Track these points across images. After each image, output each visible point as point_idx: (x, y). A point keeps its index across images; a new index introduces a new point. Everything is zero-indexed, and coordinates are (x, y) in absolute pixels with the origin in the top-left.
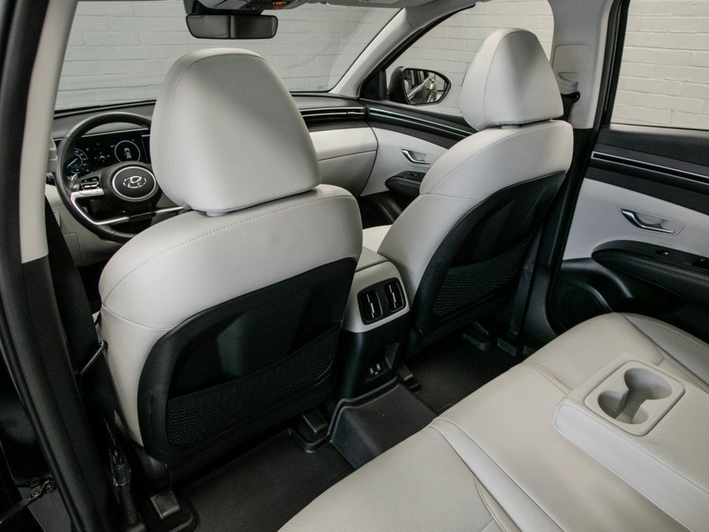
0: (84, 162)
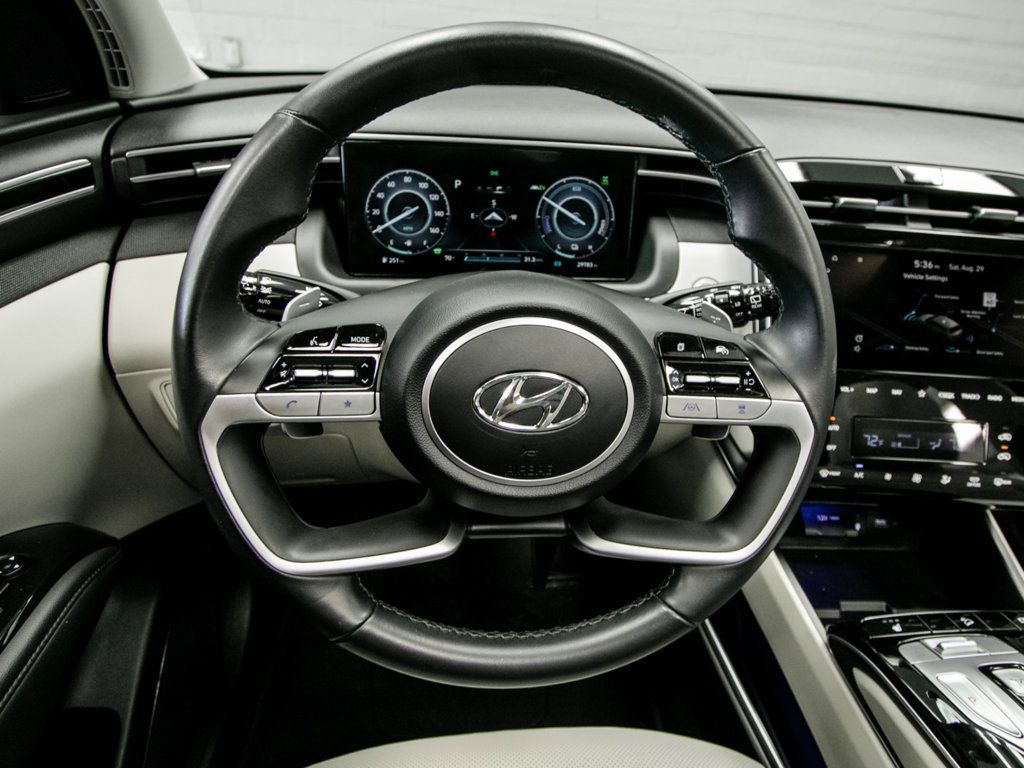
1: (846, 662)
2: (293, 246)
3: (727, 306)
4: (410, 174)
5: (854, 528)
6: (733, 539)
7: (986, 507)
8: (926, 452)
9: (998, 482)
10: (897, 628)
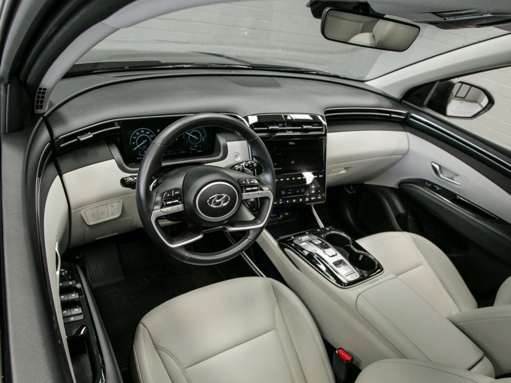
1: (282, 247)
2: (114, 160)
3: (248, 167)
4: (143, 130)
5: (280, 217)
6: (259, 222)
7: (310, 205)
8: (296, 194)
9: (312, 198)
10: (293, 237)
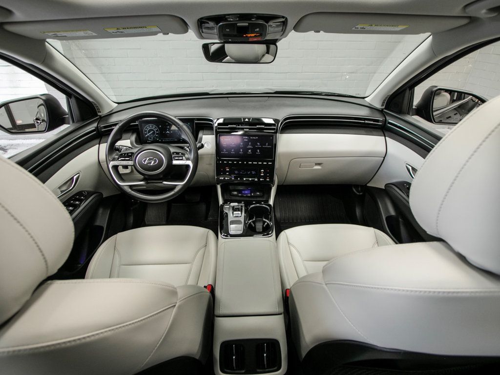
0: (157, 134)
